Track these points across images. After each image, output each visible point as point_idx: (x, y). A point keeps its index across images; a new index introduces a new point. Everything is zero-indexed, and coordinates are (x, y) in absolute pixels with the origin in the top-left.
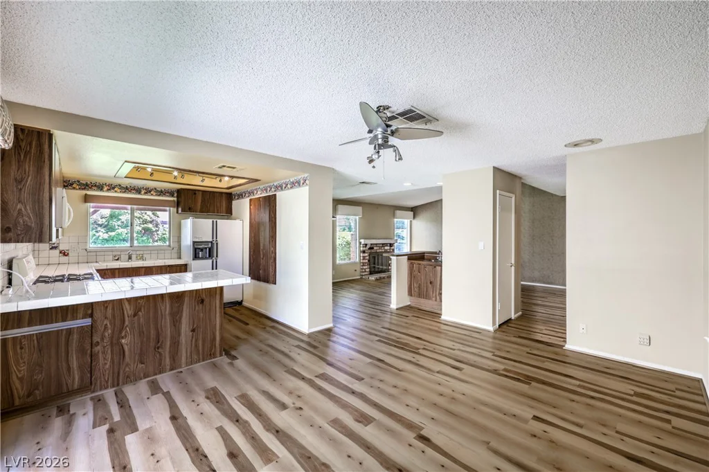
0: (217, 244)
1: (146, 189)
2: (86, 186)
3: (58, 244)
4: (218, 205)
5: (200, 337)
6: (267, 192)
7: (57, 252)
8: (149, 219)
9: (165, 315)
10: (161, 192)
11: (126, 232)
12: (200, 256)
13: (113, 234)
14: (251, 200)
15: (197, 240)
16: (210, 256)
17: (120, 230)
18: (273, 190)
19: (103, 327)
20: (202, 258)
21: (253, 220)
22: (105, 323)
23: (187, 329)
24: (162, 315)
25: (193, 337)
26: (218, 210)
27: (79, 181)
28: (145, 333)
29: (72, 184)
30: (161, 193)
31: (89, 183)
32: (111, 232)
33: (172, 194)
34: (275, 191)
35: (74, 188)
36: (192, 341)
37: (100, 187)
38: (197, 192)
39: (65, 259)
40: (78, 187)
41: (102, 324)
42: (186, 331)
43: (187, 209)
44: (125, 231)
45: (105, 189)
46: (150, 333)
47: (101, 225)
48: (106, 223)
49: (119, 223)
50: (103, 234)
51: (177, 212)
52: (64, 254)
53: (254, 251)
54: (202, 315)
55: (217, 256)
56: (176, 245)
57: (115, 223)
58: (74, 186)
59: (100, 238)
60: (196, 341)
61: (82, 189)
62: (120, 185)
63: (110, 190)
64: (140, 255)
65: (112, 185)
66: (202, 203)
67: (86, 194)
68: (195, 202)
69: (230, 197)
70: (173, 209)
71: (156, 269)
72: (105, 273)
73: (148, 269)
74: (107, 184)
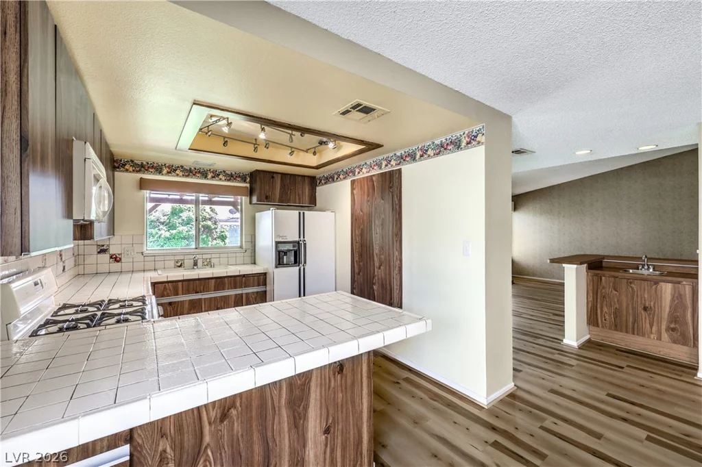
0: (305, 244)
1: (213, 172)
2: (141, 167)
3: (108, 245)
4: (300, 192)
5: (339, 441)
6: (381, 168)
7: (106, 257)
8: (208, 216)
9: (279, 408)
10: (232, 175)
11: (187, 230)
12: (285, 263)
13: (174, 232)
14: (353, 182)
15: (281, 240)
16: (295, 262)
17: (181, 228)
18: (393, 163)
19: (157, 458)
20: (288, 265)
21: (359, 211)
22: (160, 448)
23: (318, 429)
24: (274, 408)
25: (326, 445)
26: (299, 199)
27: (132, 161)
28: (243, 454)
29: (124, 165)
30: (231, 177)
31: (145, 163)
32: (173, 230)
33: (243, 178)
34: (399, 164)
35: (127, 170)
36: (325, 453)
37: (158, 169)
38: (275, 175)
39: (116, 266)
40: (131, 169)
41: (156, 451)
42: (315, 435)
43: (264, 198)
44: (185, 228)
45: (165, 171)
46: (252, 452)
47: (163, 223)
48: (168, 221)
49: (180, 220)
50: (165, 233)
51: (251, 203)
52: (116, 259)
53: (361, 255)
54: (340, 395)
55: (305, 262)
56: (249, 246)
57: (176, 220)
58: (127, 167)
59: (162, 236)
60: (332, 451)
61: (137, 172)
62: (182, 167)
63: (170, 173)
64: (208, 260)
65: (172, 166)
66: (281, 189)
67: (141, 178)
68: (273, 188)
69: (313, 182)
70: (245, 199)
71: (228, 280)
72: (165, 288)
73: (219, 280)
74: (167, 165)
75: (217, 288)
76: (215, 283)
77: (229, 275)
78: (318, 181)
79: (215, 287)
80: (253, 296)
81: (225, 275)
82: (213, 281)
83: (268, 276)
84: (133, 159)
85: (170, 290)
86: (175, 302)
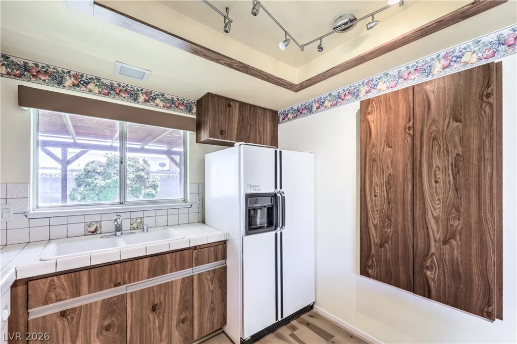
0: (283, 198)
1: (146, 93)
2: (24, 70)
4: (261, 128)
10: (172, 101)
12: (257, 226)
15: (252, 192)
20: (260, 229)
26: (261, 139)
27: (6, 57)
30: (172, 103)
31: (31, 64)
33: (188, 107)
37: (57, 78)
38: (231, 104)
40: (4, 71)
43: (218, 133)
45: (68, 82)
51: (198, 140)
55: (282, 224)
61: (16, 76)
62: (99, 80)
63: (78, 86)
64: (139, 220)
65: (82, 76)
66: (239, 123)
67: (20, 87)
68: (230, 120)
69: (275, 117)
70: (190, 135)
71: (171, 258)
72: (52, 286)
73: (156, 258)
74: (72, 73)
75: (153, 273)
76: (150, 264)
77: (173, 248)
78: (281, 117)
79: (149, 271)
80: (209, 277)
81: (166, 250)
82: (147, 260)
83: (228, 245)
84: (8, 54)
85: (63, 288)
86: (74, 309)
